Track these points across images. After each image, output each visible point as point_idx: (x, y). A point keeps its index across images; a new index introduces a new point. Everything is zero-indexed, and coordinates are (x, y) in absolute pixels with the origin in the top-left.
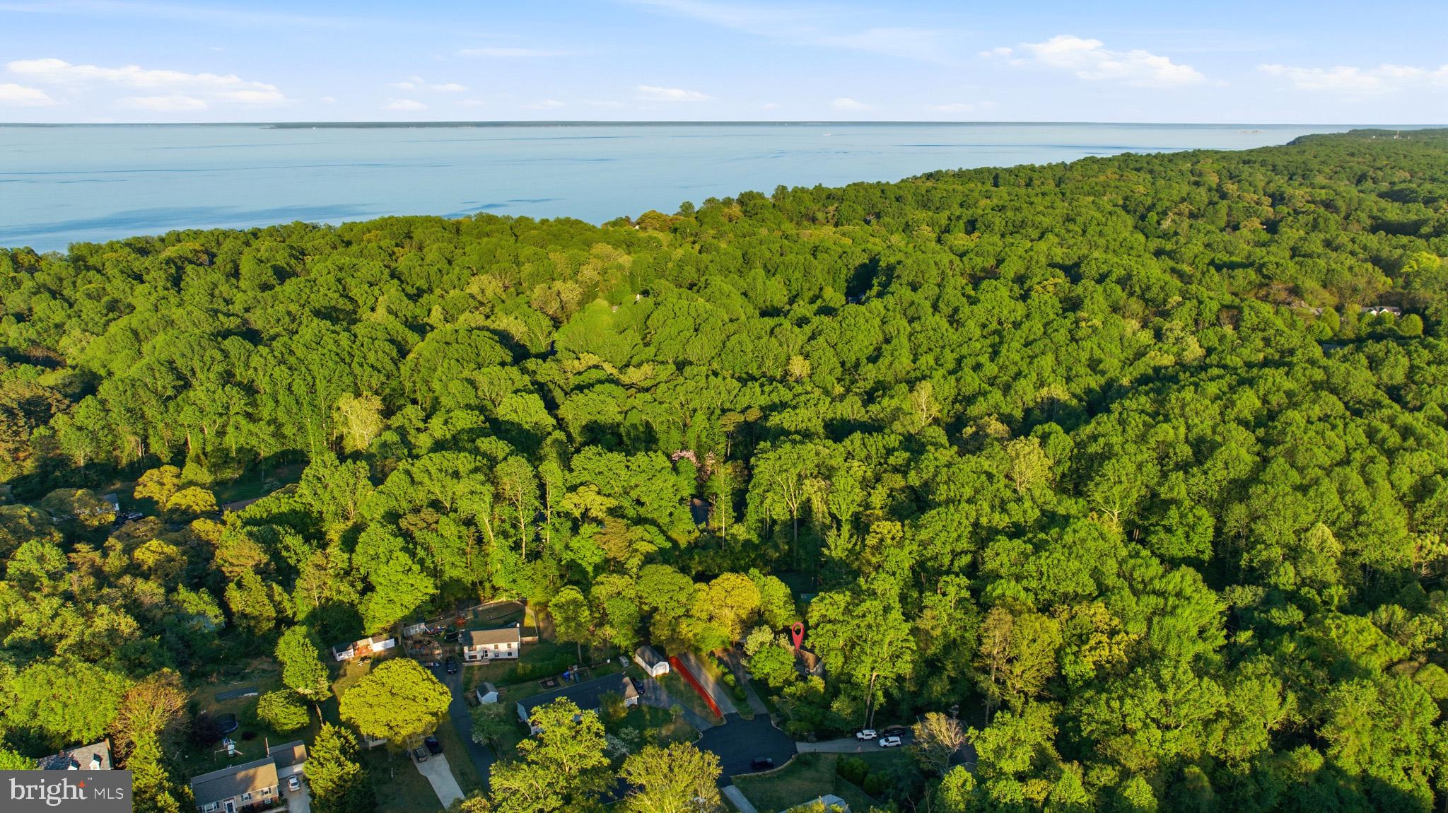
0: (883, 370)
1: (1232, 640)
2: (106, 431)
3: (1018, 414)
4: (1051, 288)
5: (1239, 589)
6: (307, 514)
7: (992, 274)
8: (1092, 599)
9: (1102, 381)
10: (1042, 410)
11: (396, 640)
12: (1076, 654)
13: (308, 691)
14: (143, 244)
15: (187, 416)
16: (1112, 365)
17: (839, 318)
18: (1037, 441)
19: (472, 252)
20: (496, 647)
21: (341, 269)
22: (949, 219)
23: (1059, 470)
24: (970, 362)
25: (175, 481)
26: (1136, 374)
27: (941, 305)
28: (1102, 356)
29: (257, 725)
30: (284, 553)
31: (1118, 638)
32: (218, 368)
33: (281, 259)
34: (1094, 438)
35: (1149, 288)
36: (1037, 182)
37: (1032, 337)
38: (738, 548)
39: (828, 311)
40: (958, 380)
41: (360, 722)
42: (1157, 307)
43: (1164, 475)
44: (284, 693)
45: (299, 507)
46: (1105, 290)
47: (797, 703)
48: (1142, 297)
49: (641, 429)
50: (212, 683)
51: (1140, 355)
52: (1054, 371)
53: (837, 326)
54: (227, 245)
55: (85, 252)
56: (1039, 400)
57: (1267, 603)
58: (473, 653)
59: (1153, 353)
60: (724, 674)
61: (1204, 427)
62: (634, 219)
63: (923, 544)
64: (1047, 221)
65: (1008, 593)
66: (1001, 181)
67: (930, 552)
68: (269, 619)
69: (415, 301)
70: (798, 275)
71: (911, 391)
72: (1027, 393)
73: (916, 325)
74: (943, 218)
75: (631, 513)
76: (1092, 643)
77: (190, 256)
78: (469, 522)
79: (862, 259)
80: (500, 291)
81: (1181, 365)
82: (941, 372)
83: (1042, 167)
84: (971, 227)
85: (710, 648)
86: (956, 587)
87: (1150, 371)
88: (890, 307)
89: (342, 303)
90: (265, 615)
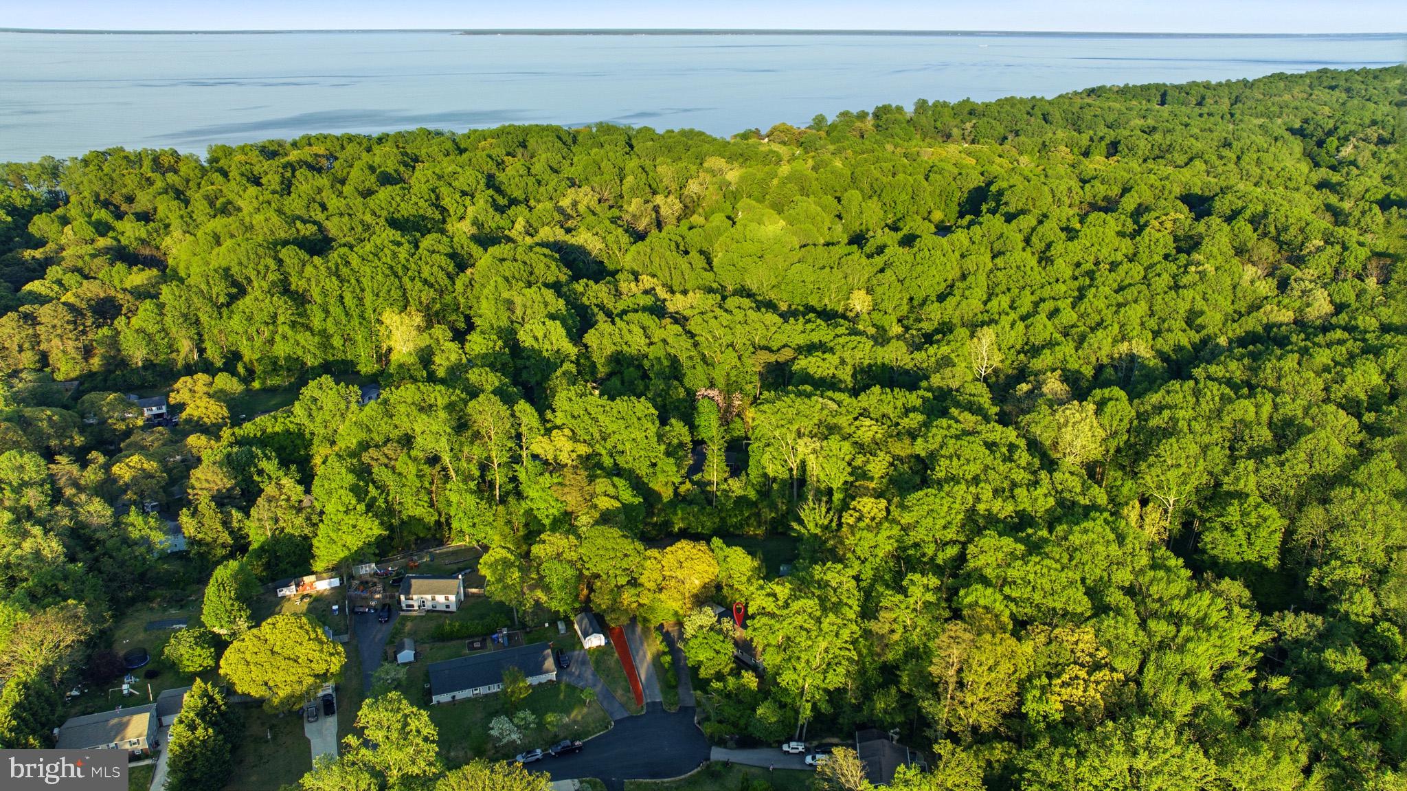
0: (950, 311)
1: (1262, 684)
2: (163, 334)
3: (1088, 371)
4: (1169, 225)
5: (1290, 617)
6: (301, 435)
7: (1109, 206)
8: (1079, 620)
9: (1197, 338)
10: (1115, 367)
11: (342, 580)
12: (1043, 689)
13: (223, 631)
14: (276, 147)
15: (236, 323)
16: (1213, 320)
17: (916, 249)
18: (1091, 407)
19: (580, 162)
20: (433, 599)
21: (440, 177)
22: (1091, 140)
23: (1113, 445)
24: (1048, 306)
25: (205, 389)
26: (1240, 332)
27: (1034, 239)
28: (1205, 308)
29: (163, 663)
30: (256, 478)
31: (1098, 675)
32: (273, 276)
33: (390, 166)
34: (1159, 409)
35: (1286, 229)
36: (1209, 101)
37: (1127, 282)
38: (730, 505)
39: (909, 241)
40: (1027, 327)
41: (235, 679)
42: (1293, 251)
43: (1233, 460)
44: (197, 631)
45: (292, 427)
46: (1232, 230)
47: (724, 701)
48: (1276, 239)
49: (666, 363)
50: (152, 609)
51: (1254, 307)
52: (1142, 324)
53: (910, 258)
54: (350, 149)
55: (220, 154)
56: (1116, 356)
57: (1325, 638)
58: (411, 602)
59: (1268, 307)
60: (664, 653)
61: (1292, 408)
62: (764, 132)
63: (905, 529)
64: (1198, 146)
65: (981, 602)
66: (1168, 98)
67: (914, 536)
68: (224, 546)
69: (503, 212)
70: (904, 197)
71: (972, 336)
72: (1103, 347)
73: (1000, 261)
74: (1084, 140)
75: (607, 462)
76: (1065, 677)
77: (310, 160)
78: (434, 460)
79: (976, 181)
80: (594, 204)
81: (1300, 324)
82: (1013, 315)
83: (1220, 84)
84: (1113, 149)
85: (660, 620)
86: (922, 587)
87: (1260, 329)
88: (977, 238)
89: (430, 212)
90: (220, 541)
